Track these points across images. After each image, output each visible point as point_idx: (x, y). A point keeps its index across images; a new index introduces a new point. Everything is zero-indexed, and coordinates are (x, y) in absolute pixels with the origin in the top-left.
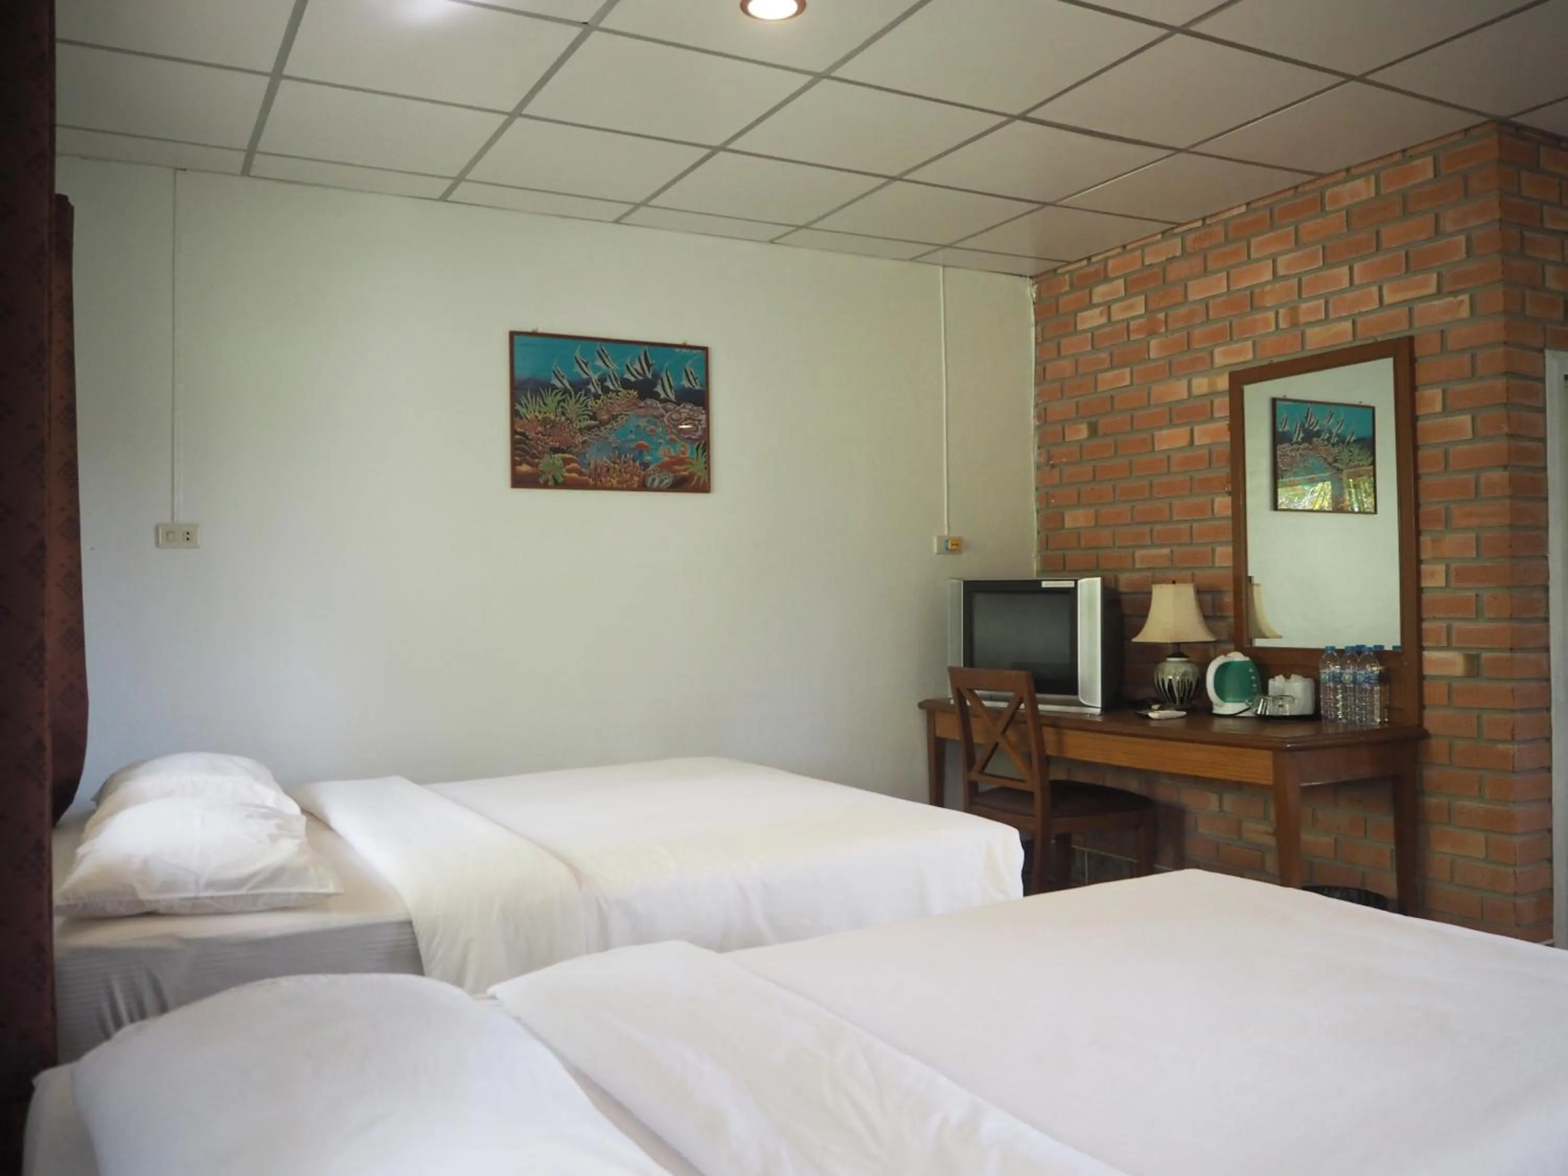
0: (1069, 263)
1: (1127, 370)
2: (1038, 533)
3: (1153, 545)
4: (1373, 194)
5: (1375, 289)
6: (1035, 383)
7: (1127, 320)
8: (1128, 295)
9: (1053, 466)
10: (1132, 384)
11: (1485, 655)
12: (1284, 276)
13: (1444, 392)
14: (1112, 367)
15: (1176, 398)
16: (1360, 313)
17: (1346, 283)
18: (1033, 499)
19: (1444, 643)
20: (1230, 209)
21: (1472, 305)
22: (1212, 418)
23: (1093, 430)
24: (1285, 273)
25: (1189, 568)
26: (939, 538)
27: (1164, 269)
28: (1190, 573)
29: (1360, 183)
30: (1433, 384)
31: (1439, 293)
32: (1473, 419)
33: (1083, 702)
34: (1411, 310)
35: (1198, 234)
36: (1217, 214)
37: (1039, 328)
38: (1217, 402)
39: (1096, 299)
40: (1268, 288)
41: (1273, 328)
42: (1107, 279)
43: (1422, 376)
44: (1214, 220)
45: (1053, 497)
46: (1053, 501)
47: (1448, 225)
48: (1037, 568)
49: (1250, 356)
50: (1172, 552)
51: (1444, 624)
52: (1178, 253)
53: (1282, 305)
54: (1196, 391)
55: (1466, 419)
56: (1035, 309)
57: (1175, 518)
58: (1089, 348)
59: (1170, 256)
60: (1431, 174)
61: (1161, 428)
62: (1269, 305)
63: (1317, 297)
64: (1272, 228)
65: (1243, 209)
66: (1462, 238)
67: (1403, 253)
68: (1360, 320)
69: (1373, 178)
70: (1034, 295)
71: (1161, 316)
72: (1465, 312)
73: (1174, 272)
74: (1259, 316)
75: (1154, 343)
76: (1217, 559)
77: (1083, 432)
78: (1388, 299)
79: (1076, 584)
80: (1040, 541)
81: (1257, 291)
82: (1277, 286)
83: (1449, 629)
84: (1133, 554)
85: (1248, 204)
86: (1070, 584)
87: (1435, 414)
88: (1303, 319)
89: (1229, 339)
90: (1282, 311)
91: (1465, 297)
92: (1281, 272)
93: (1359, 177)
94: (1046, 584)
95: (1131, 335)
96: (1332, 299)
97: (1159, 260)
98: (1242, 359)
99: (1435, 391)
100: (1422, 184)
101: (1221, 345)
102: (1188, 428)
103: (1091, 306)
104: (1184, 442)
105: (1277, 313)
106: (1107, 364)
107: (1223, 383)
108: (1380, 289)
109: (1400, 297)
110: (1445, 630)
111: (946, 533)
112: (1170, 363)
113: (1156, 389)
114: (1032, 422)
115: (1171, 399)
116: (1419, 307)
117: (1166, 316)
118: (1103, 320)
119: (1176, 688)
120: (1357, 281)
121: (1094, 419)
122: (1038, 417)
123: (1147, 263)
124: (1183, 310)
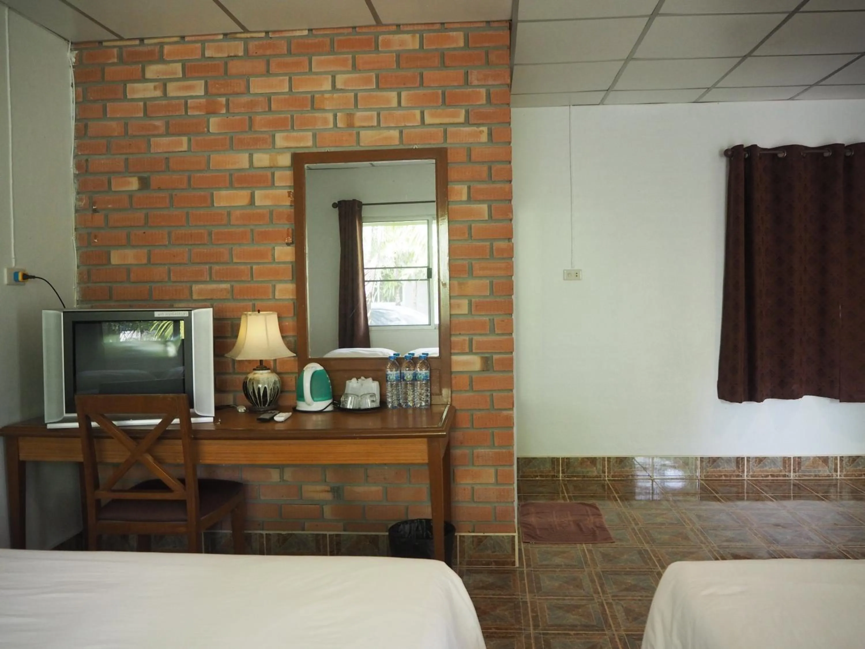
0: (121, 39)
1: (185, 139)
2: (78, 267)
3: (212, 281)
4: (417, 47)
5: (418, 113)
6: (75, 137)
7: (186, 99)
8: (185, 77)
9: (95, 211)
10: (189, 150)
11: (495, 357)
12: (341, 89)
13: (469, 188)
14: (168, 134)
15: (236, 167)
16: (405, 126)
17: (395, 104)
18: (73, 238)
19: (467, 350)
20: (292, 30)
21: (490, 134)
22: (272, 185)
23: (144, 183)
24: (343, 87)
25: (250, 300)
26: (9, 270)
27: (226, 64)
28: (251, 303)
29: (407, 37)
30: (461, 181)
31: (467, 122)
32: (490, 208)
33: (199, 414)
34: (445, 132)
35: (261, 42)
36: (281, 31)
37: (80, 89)
38: (277, 174)
39: (149, 75)
40: (327, 96)
41: (331, 125)
42: (161, 60)
43: (452, 175)
44: (277, 35)
45: (96, 237)
46: (96, 241)
47: (474, 79)
48: (77, 298)
49: (310, 143)
50: (232, 287)
51: (467, 338)
52: (241, 54)
53: (340, 110)
54: (256, 164)
55: (484, 207)
56: (74, 72)
57: (235, 260)
58: (141, 115)
59: (232, 54)
60: (461, 44)
61: (219, 189)
62: (327, 108)
63: (371, 109)
64: (333, 51)
65: (306, 33)
66: (483, 91)
67: (440, 91)
68: (405, 131)
69: (418, 36)
70: (74, 60)
71: (223, 100)
72: (484, 138)
73: (235, 67)
74: (318, 115)
75: (213, 121)
76: (277, 294)
77: (134, 184)
78: (428, 120)
79: (190, 315)
80: (80, 274)
81: (317, 96)
82: (335, 95)
83: (471, 341)
84: (191, 287)
85: (310, 30)
86: (184, 314)
87: (461, 202)
88: (357, 123)
89: (290, 128)
90: (339, 114)
91: (485, 129)
92: (339, 86)
93: (408, 32)
94: (159, 315)
95: (189, 111)
96: (382, 113)
97: (220, 55)
98: (302, 145)
99: (463, 186)
100: (455, 49)
101: (282, 131)
102: (249, 192)
103: (143, 79)
104: (245, 202)
105: (335, 116)
106: (162, 130)
107: (285, 160)
108: (422, 113)
109: (437, 121)
110: (467, 342)
111: (14, 265)
112: (231, 139)
113: (215, 157)
114: (72, 170)
115: (230, 167)
116: (450, 129)
117: (228, 101)
118: (158, 93)
119: (269, 393)
120: (403, 104)
121: (145, 175)
122: (78, 166)
123: (207, 55)
124: (245, 99)
